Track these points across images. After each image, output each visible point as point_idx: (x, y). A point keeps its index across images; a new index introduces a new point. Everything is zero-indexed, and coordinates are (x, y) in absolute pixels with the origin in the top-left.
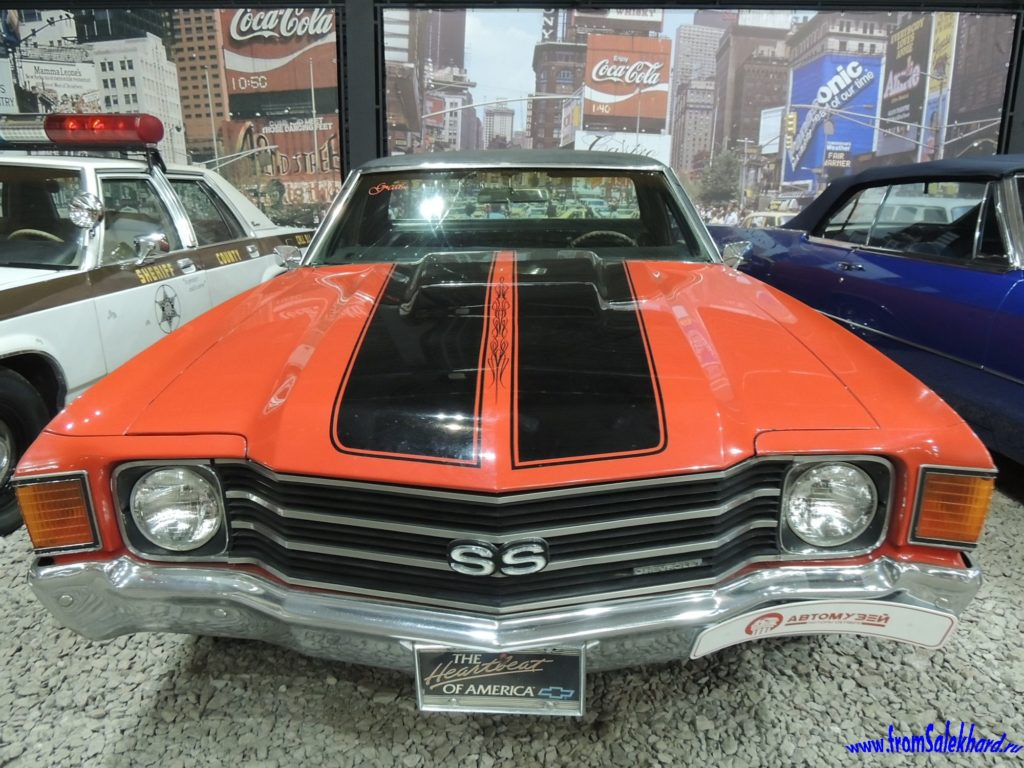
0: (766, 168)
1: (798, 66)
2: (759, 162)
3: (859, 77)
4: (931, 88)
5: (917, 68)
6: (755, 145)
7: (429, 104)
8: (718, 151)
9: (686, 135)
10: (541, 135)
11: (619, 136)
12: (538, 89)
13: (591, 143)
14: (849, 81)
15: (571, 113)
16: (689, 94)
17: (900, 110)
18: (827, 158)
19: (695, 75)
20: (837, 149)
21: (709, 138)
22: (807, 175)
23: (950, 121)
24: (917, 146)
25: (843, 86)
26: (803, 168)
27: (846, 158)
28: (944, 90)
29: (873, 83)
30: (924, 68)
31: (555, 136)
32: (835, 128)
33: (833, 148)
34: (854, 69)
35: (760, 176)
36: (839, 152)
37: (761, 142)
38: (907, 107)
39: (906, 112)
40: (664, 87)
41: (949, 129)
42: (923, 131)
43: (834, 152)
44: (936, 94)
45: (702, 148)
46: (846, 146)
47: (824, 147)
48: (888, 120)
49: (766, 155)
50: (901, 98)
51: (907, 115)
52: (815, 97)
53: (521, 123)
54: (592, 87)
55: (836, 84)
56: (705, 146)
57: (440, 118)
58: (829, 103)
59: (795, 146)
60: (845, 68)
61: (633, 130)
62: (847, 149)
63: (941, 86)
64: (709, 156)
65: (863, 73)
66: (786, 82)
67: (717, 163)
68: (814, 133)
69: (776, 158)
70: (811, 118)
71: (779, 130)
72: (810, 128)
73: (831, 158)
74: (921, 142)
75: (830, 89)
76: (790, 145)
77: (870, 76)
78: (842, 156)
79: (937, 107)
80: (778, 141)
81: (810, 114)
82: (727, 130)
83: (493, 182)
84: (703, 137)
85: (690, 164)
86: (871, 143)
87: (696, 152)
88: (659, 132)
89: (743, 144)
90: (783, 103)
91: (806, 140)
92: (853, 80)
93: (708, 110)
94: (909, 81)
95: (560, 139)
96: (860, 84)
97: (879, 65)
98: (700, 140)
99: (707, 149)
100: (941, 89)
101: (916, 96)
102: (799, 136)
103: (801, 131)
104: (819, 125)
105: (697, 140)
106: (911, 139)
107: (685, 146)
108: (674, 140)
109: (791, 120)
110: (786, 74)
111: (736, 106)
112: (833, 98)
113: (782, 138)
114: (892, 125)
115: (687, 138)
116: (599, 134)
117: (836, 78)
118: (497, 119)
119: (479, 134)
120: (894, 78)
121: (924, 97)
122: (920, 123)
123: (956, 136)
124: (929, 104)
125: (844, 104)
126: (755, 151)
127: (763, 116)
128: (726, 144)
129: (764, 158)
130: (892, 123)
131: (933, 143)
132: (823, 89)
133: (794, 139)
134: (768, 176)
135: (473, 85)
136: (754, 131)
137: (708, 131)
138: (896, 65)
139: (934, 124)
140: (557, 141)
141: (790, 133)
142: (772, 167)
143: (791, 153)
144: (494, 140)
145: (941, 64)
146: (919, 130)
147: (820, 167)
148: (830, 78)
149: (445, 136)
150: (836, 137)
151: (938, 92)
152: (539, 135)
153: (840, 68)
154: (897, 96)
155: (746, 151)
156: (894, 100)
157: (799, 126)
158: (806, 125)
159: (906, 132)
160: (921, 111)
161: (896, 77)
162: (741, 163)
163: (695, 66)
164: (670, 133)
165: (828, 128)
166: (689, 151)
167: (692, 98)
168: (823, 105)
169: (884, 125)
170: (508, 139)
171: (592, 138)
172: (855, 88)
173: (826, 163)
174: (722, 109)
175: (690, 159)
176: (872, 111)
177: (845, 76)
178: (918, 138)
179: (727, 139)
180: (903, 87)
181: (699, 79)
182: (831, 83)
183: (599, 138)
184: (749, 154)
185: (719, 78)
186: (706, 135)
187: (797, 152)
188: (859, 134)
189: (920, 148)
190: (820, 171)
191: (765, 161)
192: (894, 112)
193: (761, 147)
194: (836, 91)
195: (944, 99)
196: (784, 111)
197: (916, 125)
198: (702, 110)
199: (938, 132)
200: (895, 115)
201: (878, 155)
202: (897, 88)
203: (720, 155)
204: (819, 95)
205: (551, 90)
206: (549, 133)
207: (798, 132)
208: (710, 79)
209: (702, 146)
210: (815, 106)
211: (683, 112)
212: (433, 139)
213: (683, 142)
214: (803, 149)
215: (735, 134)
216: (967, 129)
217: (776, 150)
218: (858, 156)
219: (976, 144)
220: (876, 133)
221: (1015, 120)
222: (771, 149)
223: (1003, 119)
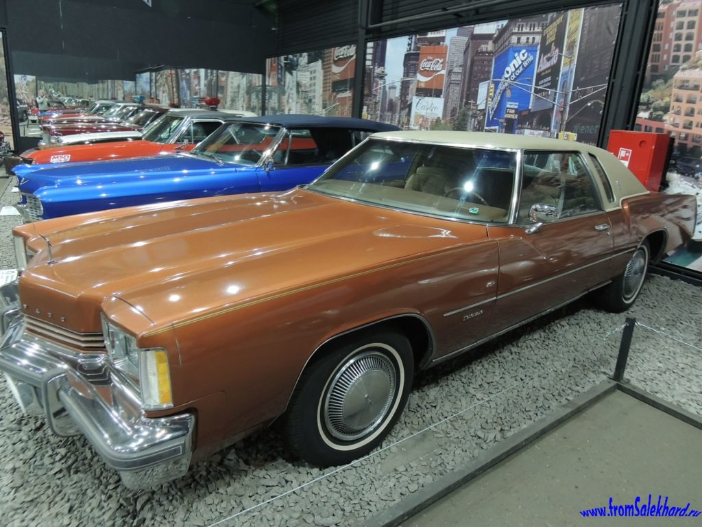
0: (479, 118)
1: (496, 56)
2: (477, 114)
3: (525, 60)
4: (564, 64)
5: (557, 50)
6: (475, 105)
7: (375, 84)
8: (460, 108)
9: (449, 98)
10: (403, 99)
11: (426, 99)
12: (404, 76)
13: (417, 102)
14: (520, 63)
15: (413, 88)
16: (453, 76)
17: (546, 80)
18: (506, 113)
19: (455, 64)
20: (512, 107)
21: (458, 100)
22: (496, 123)
23: (574, 87)
24: (554, 105)
25: (517, 66)
26: (495, 119)
28: (572, 65)
29: (532, 62)
30: (561, 51)
32: (511, 93)
33: (510, 106)
34: (523, 55)
35: (476, 123)
36: (512, 109)
37: (478, 103)
38: (549, 78)
39: (549, 82)
40: (444, 72)
41: (573, 93)
42: (558, 94)
43: (510, 109)
44: (567, 68)
45: (454, 106)
46: (515, 105)
47: (505, 106)
48: (539, 87)
49: (479, 110)
50: (547, 72)
51: (549, 84)
52: (503, 74)
53: (397, 93)
54: (420, 74)
55: (514, 65)
57: (376, 90)
58: (510, 77)
59: (493, 105)
60: (519, 55)
61: (431, 96)
62: (516, 107)
63: (570, 62)
64: (457, 110)
65: (528, 57)
66: (491, 66)
67: (459, 115)
69: (483, 112)
70: (501, 87)
71: (486, 96)
73: (509, 113)
74: (556, 103)
75: (510, 69)
76: (490, 104)
77: (531, 58)
78: (513, 111)
79: (567, 77)
80: (485, 102)
81: (500, 85)
82: (465, 96)
84: (456, 100)
85: (450, 115)
86: (529, 103)
87: (452, 108)
88: (440, 97)
90: (489, 79)
91: (498, 101)
92: (523, 61)
93: (458, 84)
94: (552, 60)
96: (525, 64)
97: (536, 51)
99: (457, 106)
100: (570, 64)
101: (555, 70)
104: (505, 90)
105: (453, 101)
106: (550, 100)
107: (448, 104)
108: (445, 101)
109: (492, 88)
110: (491, 60)
111: (470, 82)
112: (512, 74)
113: (487, 99)
114: (541, 91)
115: (450, 100)
116: (420, 98)
117: (514, 61)
118: (392, 90)
119: (386, 98)
120: (544, 59)
121: (559, 71)
122: (556, 90)
124: (562, 75)
125: (517, 77)
126: (475, 108)
127: (480, 87)
128: (464, 103)
129: (478, 112)
130: (540, 89)
131: (563, 104)
132: (508, 69)
134: (479, 123)
135: (386, 75)
136: (474, 95)
137: (458, 95)
138: (545, 50)
139: (565, 89)
140: (407, 102)
141: (491, 97)
142: (481, 117)
143: (490, 109)
144: (390, 102)
145: (571, 47)
146: (555, 93)
147: (503, 119)
148: (511, 62)
149: (377, 99)
150: (512, 99)
151: (568, 68)
153: (516, 55)
154: (544, 71)
155: (472, 107)
156: (543, 74)
157: (495, 92)
158: (498, 91)
159: (548, 96)
160: (558, 81)
161: (545, 58)
162: (469, 115)
163: (456, 59)
164: (443, 97)
165: (508, 94)
166: (450, 107)
167: (453, 77)
168: (506, 79)
169: (537, 91)
170: (394, 101)
171: (418, 100)
172: (523, 66)
173: (507, 116)
174: (463, 85)
175: (450, 112)
176: (530, 81)
177: (519, 60)
178: (554, 101)
179: (464, 100)
180: (548, 65)
181: (456, 66)
182: (511, 65)
184: (472, 109)
185: (464, 66)
186: (457, 98)
187: (493, 109)
188: (522, 97)
189: (556, 106)
190: (502, 121)
191: (479, 114)
192: (542, 82)
193: (478, 105)
194: (514, 69)
195: (571, 72)
196: (489, 83)
197: (553, 90)
198: (456, 84)
199: (566, 95)
200: (543, 84)
201: (531, 111)
202: (545, 65)
204: (505, 72)
205: (408, 76)
206: (405, 98)
207: (494, 96)
208: (460, 66)
210: (503, 80)
211: (449, 86)
212: (374, 101)
214: (496, 106)
215: (468, 98)
216: (584, 93)
217: (484, 108)
218: (521, 112)
219: (589, 104)
220: (532, 95)
221: (615, 84)
222: (481, 107)
223: (608, 85)
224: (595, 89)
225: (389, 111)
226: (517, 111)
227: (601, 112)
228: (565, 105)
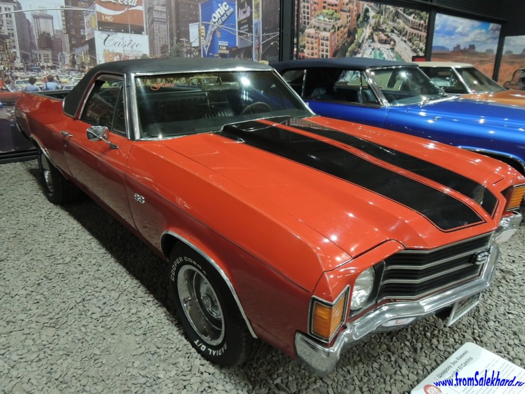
0: (194, 54)
1: (202, 2)
2: (191, 50)
3: (228, 10)
4: (255, 17)
6: (188, 42)
8: (172, 45)
9: (155, 36)
11: (120, 35)
12: (67, 3)
13: (104, 39)
14: (224, 12)
15: (90, 20)
16: (154, 13)
17: (245, 27)
18: (219, 49)
19: (155, 3)
20: (223, 45)
21: (167, 38)
23: (263, 33)
24: (252, 44)
25: (222, 14)
26: (210, 54)
27: (227, 49)
29: (233, 13)
31: (82, 33)
32: (221, 34)
33: (221, 44)
34: (225, 6)
36: (224, 46)
37: (191, 41)
38: (247, 26)
39: (247, 28)
40: (140, 8)
41: (263, 36)
42: (254, 37)
43: (222, 46)
44: (257, 21)
45: (164, 43)
46: (226, 43)
47: (217, 43)
48: (241, 31)
49: (194, 47)
51: (247, 30)
52: (211, 19)
54: (100, 5)
55: (219, 12)
56: (165, 42)
58: (217, 22)
59: (206, 43)
60: (222, 5)
61: (127, 32)
62: (227, 45)
63: (258, 16)
64: (168, 47)
65: (229, 8)
66: (198, 10)
67: (172, 51)
68: (213, 36)
69: (198, 49)
70: (211, 29)
71: (198, 35)
72: (211, 34)
73: (221, 49)
74: (254, 42)
75: (217, 15)
76: (204, 42)
77: (232, 10)
78: (225, 48)
79: (258, 26)
80: (198, 40)
81: (210, 27)
82: (175, 34)
83: (45, 62)
84: (164, 37)
85: (159, 51)
86: (236, 42)
87: (161, 45)
88: (141, 34)
89: (183, 41)
90: (198, 21)
91: (210, 40)
92: (226, 11)
93: (164, 22)
95: (85, 36)
96: (228, 13)
97: (235, 5)
98: (163, 38)
99: (167, 44)
100: (258, 18)
101: (250, 21)
102: (207, 38)
103: (208, 36)
104: (215, 32)
105: (161, 39)
106: (250, 41)
107: (155, 42)
108: (149, 38)
109: (203, 29)
110: (198, 6)
111: (177, 21)
112: (218, 19)
113: (200, 38)
116: (108, 33)
117: (219, 10)
118: (42, 20)
121: (252, 22)
122: (252, 34)
123: (265, 40)
124: (255, 25)
125: (223, 23)
126: (189, 45)
127: (190, 27)
128: (175, 41)
129: (193, 49)
130: (242, 33)
132: (214, 15)
133: (205, 39)
136: (187, 34)
137: (166, 33)
139: (257, 34)
140: (84, 37)
141: (203, 36)
142: (197, 53)
143: (205, 46)
144: (42, 35)
145: (257, 7)
146: (252, 36)
147: (217, 53)
148: (216, 10)
150: (223, 39)
152: (72, 33)
153: (219, 5)
155: (185, 45)
157: (206, 33)
158: (209, 32)
159: (247, 37)
160: (252, 28)
162: (183, 51)
164: (147, 34)
165: (218, 34)
166: (158, 45)
167: (155, 15)
168: (215, 23)
169: (240, 34)
170: (52, 34)
171: (105, 35)
172: (227, 15)
173: (220, 52)
174: (170, 23)
175: (159, 49)
176: (234, 27)
177: (222, 9)
178: (252, 41)
179: (175, 38)
181: (158, 5)
182: (217, 12)
183: (109, 36)
184: (186, 46)
185: (168, 6)
186: (165, 36)
187: (207, 46)
188: (230, 37)
189: (254, 45)
190: (217, 55)
191: (194, 51)
192: (242, 28)
193: (191, 43)
194: (219, 16)
195: (260, 23)
196: (199, 25)
197: (251, 34)
198: (161, 22)
199: (259, 38)
201: (238, 48)
203: (173, 47)
204: (213, 18)
205: (75, 5)
206: (78, 31)
207: (206, 36)
208: (163, 5)
209: (164, 42)
210: (212, 23)
211: (152, 23)
213: (154, 40)
214: (209, 44)
215: (179, 36)
216: (268, 37)
217: (198, 45)
218: (231, 48)
219: (272, 44)
220: (237, 37)
221: (284, 33)
222: (196, 44)
223: (280, 33)
224: (274, 35)
225: (44, 48)
226: (227, 48)
227: (278, 48)
228: (259, 44)
